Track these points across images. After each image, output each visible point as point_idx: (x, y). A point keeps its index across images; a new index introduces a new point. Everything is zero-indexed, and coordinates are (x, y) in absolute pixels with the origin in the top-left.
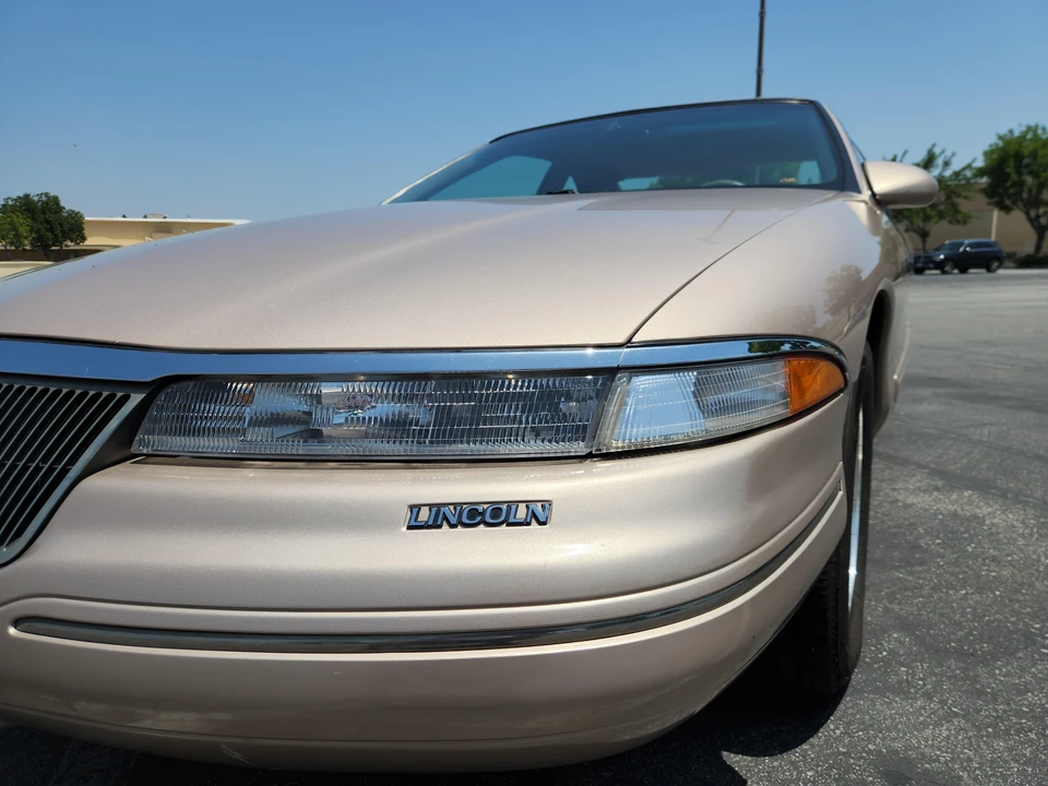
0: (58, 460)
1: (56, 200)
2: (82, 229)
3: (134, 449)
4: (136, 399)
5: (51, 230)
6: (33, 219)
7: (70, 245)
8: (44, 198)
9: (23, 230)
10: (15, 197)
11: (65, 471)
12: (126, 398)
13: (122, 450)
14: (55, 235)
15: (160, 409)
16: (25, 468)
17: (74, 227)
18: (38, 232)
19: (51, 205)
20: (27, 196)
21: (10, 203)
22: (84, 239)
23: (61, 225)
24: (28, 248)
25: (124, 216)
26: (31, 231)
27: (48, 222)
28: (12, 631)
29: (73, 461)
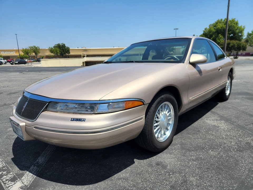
0: (39, 110)
1: (64, 45)
2: (69, 51)
3: (47, 109)
4: (47, 104)
5: (64, 51)
6: (60, 49)
7: (67, 54)
8: (62, 44)
9: (58, 52)
10: (57, 44)
11: (40, 112)
12: (46, 103)
13: (46, 109)
14: (64, 52)
15: (50, 105)
16: (37, 111)
17: (68, 50)
18: (61, 52)
19: (64, 46)
20: (59, 44)
21: (56, 45)
22: (70, 53)
23: (65, 50)
24: (59, 55)
25: (78, 48)
26: (60, 52)
27: (63, 49)
28: (34, 128)
29: (41, 111)
